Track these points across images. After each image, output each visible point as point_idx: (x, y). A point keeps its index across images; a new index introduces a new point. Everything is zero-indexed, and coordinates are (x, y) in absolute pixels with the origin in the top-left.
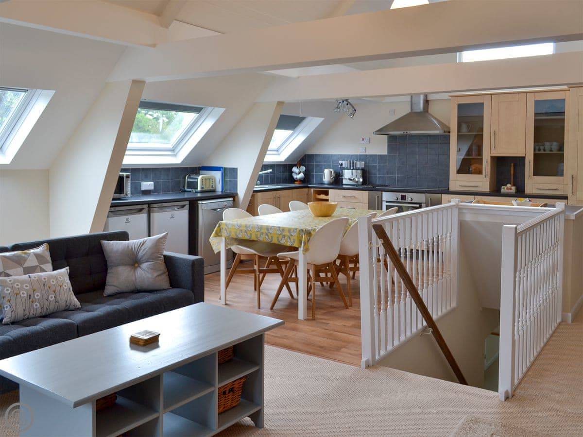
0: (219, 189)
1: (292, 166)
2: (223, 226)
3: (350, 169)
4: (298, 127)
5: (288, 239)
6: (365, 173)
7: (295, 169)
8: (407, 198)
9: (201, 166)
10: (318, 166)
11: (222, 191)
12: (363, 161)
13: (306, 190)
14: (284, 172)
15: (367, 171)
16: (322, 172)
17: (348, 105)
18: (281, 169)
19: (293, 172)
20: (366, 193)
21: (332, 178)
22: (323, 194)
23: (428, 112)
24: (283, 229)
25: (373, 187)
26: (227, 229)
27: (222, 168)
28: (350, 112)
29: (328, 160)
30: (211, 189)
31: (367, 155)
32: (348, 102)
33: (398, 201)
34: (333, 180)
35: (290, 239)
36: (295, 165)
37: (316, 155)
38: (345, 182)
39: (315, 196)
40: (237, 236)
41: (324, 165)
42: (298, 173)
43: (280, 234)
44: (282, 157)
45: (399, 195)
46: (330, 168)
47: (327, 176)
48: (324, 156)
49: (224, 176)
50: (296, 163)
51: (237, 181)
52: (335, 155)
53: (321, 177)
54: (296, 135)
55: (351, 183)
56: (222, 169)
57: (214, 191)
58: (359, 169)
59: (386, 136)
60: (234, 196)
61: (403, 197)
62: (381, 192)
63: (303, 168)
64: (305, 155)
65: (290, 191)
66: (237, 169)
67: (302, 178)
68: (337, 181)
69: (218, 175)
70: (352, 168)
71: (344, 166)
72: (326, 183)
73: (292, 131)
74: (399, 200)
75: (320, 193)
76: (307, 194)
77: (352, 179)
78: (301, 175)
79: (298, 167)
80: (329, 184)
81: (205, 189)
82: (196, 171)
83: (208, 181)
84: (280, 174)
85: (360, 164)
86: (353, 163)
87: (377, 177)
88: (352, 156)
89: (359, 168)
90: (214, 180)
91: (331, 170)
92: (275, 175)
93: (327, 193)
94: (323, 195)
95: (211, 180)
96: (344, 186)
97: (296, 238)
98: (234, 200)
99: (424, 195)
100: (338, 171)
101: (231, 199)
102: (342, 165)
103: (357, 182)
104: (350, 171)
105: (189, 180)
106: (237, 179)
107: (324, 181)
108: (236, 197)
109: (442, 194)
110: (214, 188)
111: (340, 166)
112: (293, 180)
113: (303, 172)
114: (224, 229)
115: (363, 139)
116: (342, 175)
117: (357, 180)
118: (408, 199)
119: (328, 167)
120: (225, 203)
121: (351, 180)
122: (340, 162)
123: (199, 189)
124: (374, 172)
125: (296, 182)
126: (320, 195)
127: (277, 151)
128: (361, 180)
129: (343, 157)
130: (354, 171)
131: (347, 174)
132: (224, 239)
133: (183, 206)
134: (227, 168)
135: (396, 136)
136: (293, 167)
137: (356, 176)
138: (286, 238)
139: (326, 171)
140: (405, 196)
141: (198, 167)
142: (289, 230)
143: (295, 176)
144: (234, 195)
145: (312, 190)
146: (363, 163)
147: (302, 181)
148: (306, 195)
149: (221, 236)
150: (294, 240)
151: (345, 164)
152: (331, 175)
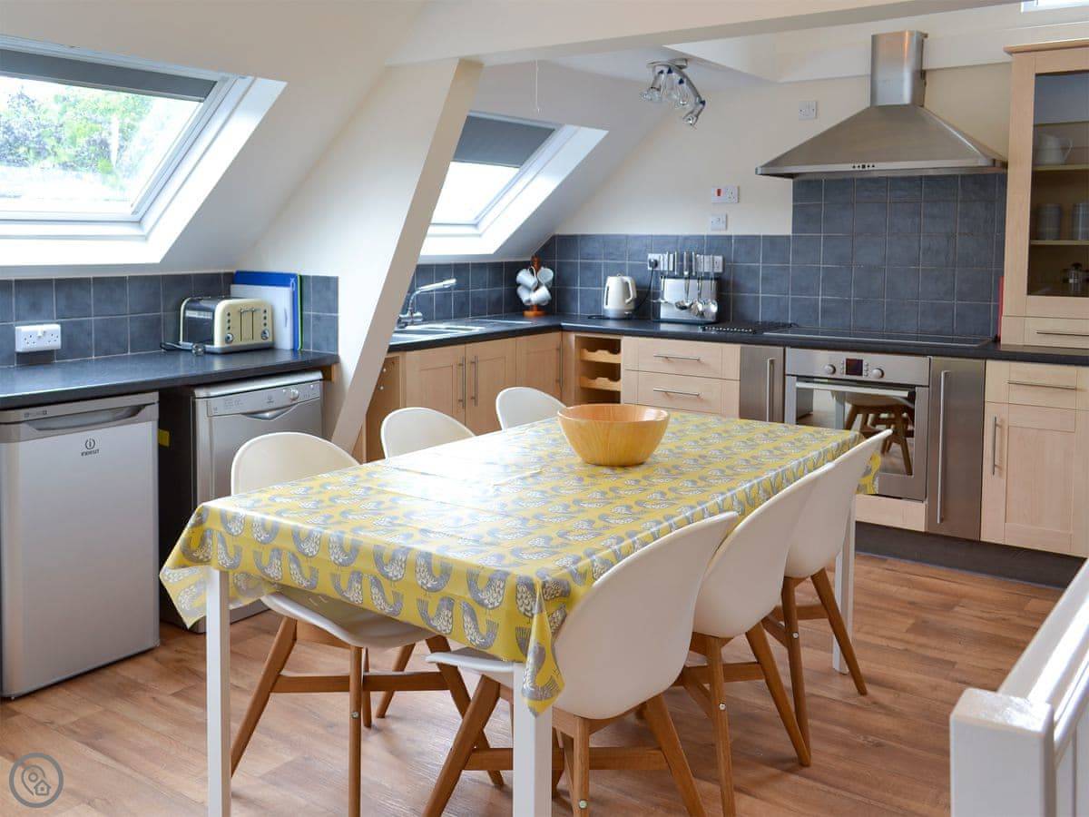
0: (285, 340)
1: (516, 267)
2: (212, 524)
3: (680, 276)
4: (533, 157)
5: (467, 618)
6: (724, 288)
7: (524, 277)
8: (864, 368)
9: (234, 271)
10: (586, 267)
11: (294, 350)
12: (719, 255)
13: (555, 336)
14: (495, 284)
15: (728, 283)
16: (602, 284)
17: (684, 85)
18: (487, 275)
19: (519, 285)
20: (735, 350)
21: (627, 301)
22: (603, 348)
23: (922, 106)
24: (446, 571)
25: (754, 332)
26: (228, 539)
27: (294, 276)
28: (689, 107)
29: (617, 251)
30: (258, 340)
31: (729, 237)
32: (684, 76)
33: (837, 375)
34: (632, 307)
35: (474, 618)
36: (525, 265)
37: (583, 237)
38: (664, 313)
39: (581, 353)
40: (262, 569)
41: (607, 266)
42: (534, 288)
43: (434, 590)
44: (487, 243)
45: (840, 358)
46: (625, 275)
47: (614, 295)
48: (605, 239)
49: (299, 301)
50: (529, 259)
51: (336, 319)
52: (637, 238)
53: (598, 299)
54: (525, 180)
55: (684, 315)
56: (292, 280)
57: (270, 348)
58: (706, 277)
59: (790, 181)
60: (326, 366)
61: (854, 367)
62: (782, 348)
63: (547, 274)
64: (554, 238)
65: (510, 341)
66: (336, 280)
67: (544, 301)
68: (643, 312)
69: (280, 299)
70: (686, 273)
71: (663, 267)
72: (611, 314)
73: (517, 170)
74: (841, 374)
75: (595, 345)
76: (558, 349)
77: (687, 304)
78: (543, 293)
79: (532, 273)
80: (622, 319)
81: (238, 343)
82: (219, 285)
83: (248, 317)
84: (483, 290)
85: (710, 264)
86: (690, 260)
87: (762, 301)
88: (686, 238)
89: (708, 273)
90: (268, 313)
91: (627, 279)
92: (467, 294)
93: (614, 347)
94: (606, 352)
95: (260, 315)
96: (664, 327)
97: (499, 618)
98: (327, 378)
99: (925, 360)
100: (646, 282)
101: (318, 375)
102: (656, 264)
103: (702, 314)
104: (682, 282)
105: (190, 314)
106: (337, 311)
107: (605, 311)
108: (334, 367)
109: (986, 358)
110: (270, 340)
111: (650, 269)
112: (518, 308)
113: (547, 286)
114: (216, 537)
115: (719, 192)
116: (658, 295)
117: (700, 307)
118: (871, 374)
119: (618, 271)
120: (295, 391)
121: (684, 308)
122: (652, 257)
123: (218, 343)
124: (750, 285)
125: (527, 313)
126: (594, 350)
127: (476, 225)
128: (714, 308)
129: (661, 243)
130: (693, 283)
131: (672, 292)
132: (216, 574)
133: (136, 411)
134: (308, 277)
135: (818, 182)
136: (518, 272)
137: (700, 294)
138: (457, 609)
139: (613, 284)
140: (860, 362)
141: (226, 274)
142: (472, 577)
143: (525, 296)
144: (328, 362)
145: (572, 336)
146: (719, 259)
147: (544, 309)
148: (554, 352)
149: (205, 561)
150: (493, 626)
151: (666, 261)
152: (627, 293)
